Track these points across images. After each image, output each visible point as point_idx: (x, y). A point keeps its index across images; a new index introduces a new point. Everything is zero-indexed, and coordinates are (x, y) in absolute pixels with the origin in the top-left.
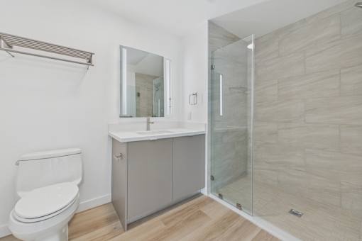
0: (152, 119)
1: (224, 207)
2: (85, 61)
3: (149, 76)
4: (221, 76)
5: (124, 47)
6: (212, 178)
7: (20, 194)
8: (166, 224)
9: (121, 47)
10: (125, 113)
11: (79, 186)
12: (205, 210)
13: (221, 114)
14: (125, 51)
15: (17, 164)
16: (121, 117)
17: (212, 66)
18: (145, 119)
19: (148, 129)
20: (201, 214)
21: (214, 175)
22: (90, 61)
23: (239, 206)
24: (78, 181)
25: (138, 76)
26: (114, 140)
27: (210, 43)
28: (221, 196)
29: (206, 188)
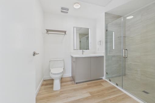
0: (84, 51)
1: (110, 84)
2: (64, 33)
3: (84, 34)
4: (114, 32)
5: (75, 27)
6: (107, 73)
7: (51, 69)
8: (88, 85)
9: (74, 27)
10: (75, 49)
11: (64, 69)
12: (103, 84)
13: (114, 49)
14: (75, 28)
15: (50, 62)
16: (74, 50)
17: (107, 30)
18: (81, 51)
19: (83, 54)
20: (101, 85)
21: (108, 72)
22: (65, 33)
23: (117, 85)
24: (63, 68)
25: (80, 34)
26: (72, 57)
27: (106, 21)
28: (110, 80)
29: (104, 77)
